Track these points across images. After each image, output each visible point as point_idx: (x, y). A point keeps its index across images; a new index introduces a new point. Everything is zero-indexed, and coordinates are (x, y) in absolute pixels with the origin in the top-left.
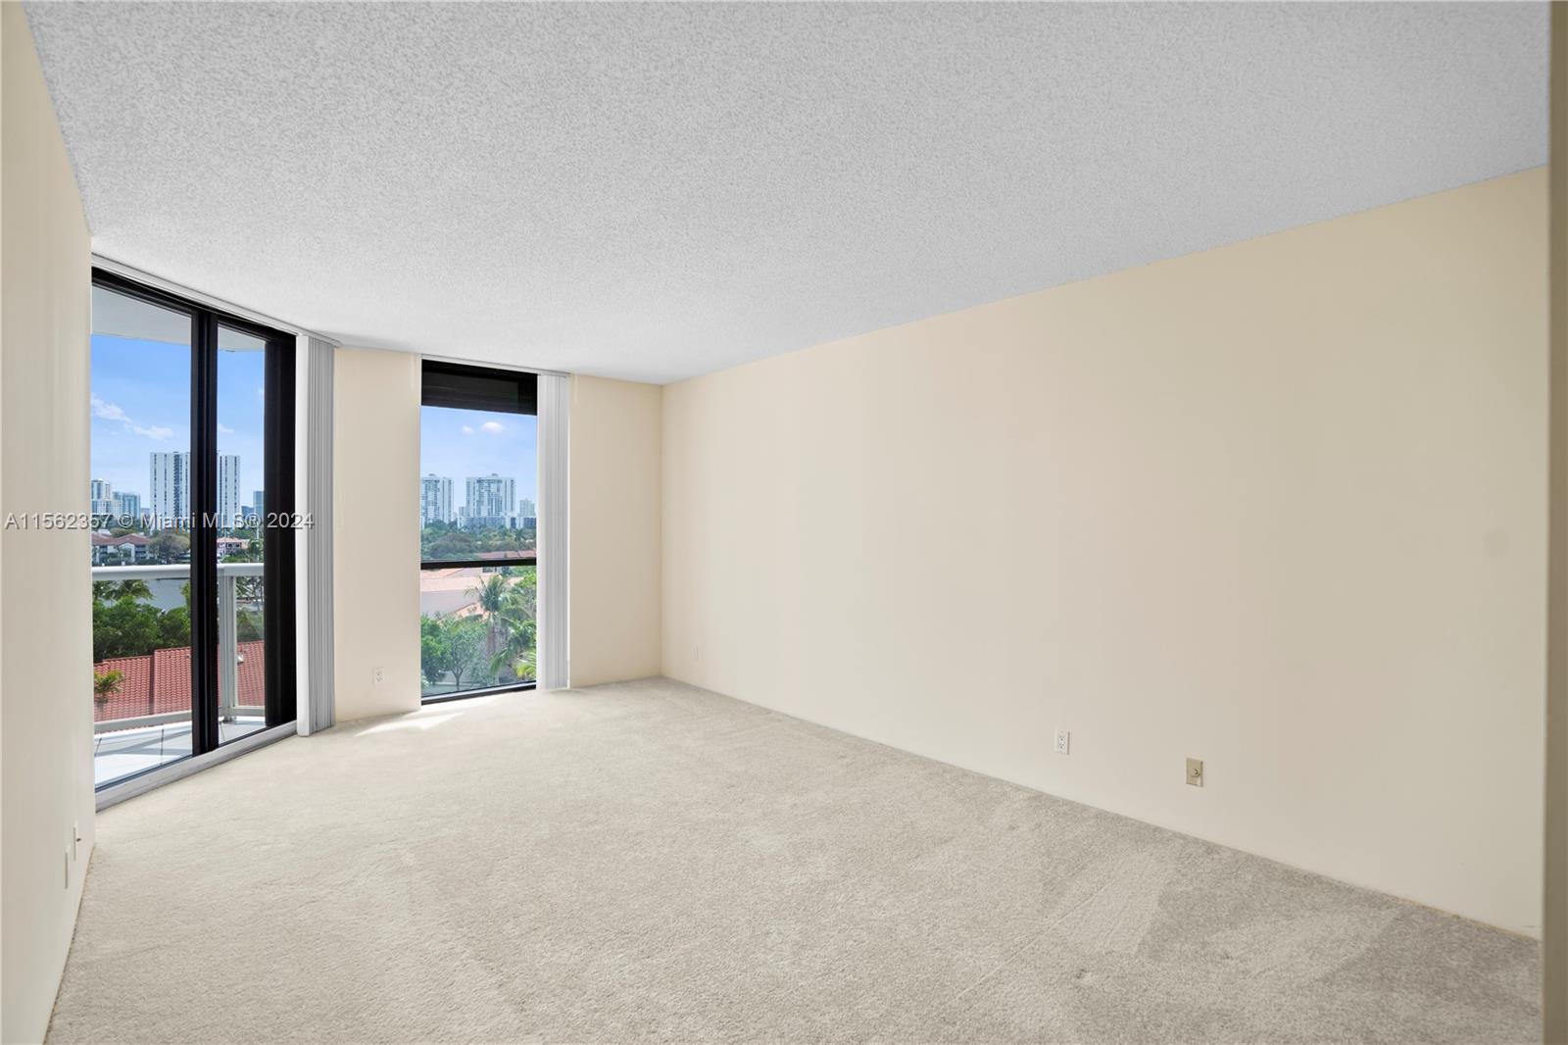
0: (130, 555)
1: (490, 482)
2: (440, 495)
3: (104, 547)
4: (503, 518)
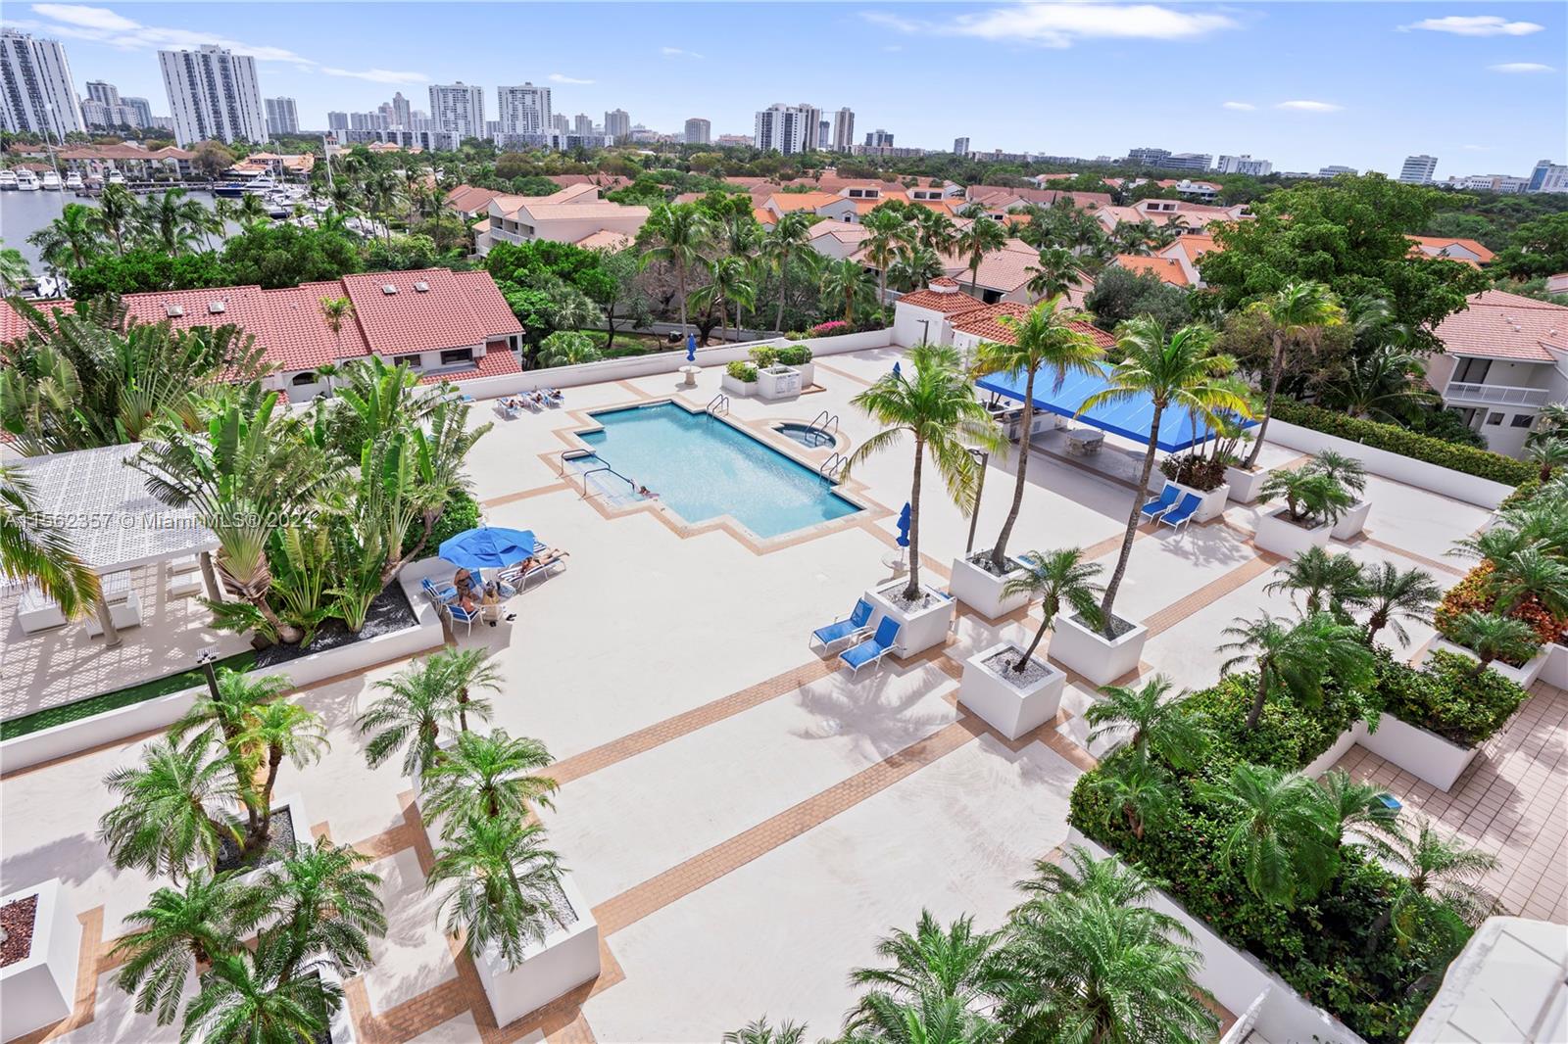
0: (175, 171)
1: (524, 92)
2: (469, 106)
3: (148, 161)
4: (543, 136)
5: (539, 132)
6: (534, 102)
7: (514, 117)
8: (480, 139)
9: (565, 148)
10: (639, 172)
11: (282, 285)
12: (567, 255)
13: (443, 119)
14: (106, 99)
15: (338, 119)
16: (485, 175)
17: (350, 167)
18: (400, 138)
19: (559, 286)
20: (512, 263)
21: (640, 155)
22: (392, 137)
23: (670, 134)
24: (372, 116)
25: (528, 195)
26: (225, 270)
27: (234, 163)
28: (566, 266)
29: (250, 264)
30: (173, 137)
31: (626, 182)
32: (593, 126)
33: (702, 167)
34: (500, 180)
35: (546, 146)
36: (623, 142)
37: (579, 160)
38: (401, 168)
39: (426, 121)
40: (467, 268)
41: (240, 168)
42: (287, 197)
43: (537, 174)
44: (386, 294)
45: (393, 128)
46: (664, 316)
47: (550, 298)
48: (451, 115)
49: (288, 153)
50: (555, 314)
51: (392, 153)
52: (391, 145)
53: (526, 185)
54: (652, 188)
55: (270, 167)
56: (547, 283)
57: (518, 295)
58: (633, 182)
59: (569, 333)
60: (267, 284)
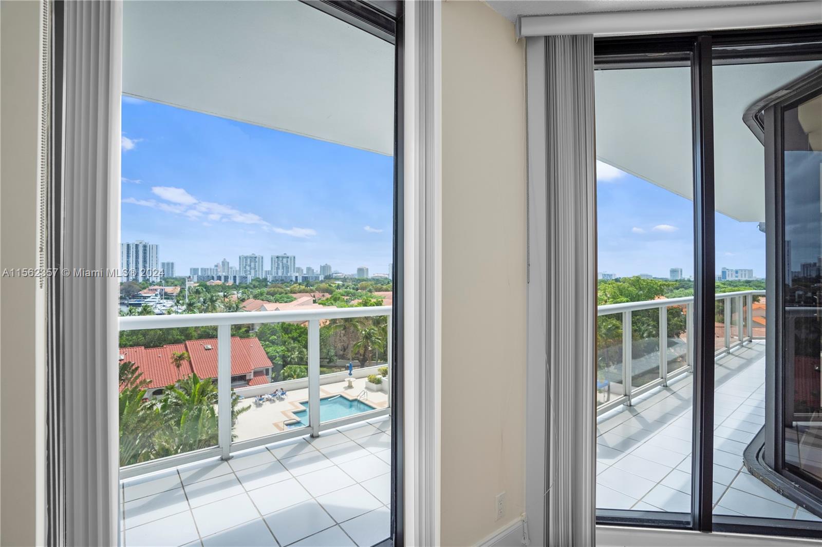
1: (283, 257)
2: (257, 264)
4: (291, 276)
5: (289, 275)
6: (287, 262)
7: (278, 268)
8: (261, 278)
9: (301, 281)
10: (334, 291)
11: (155, 346)
12: (296, 330)
13: (244, 269)
15: (195, 271)
16: (261, 294)
17: (197, 292)
18: (223, 278)
19: (291, 344)
20: (269, 334)
21: (336, 284)
22: (219, 278)
23: (350, 274)
24: (211, 269)
25: (281, 303)
26: (127, 340)
27: (141, 291)
28: (295, 334)
29: (140, 336)
31: (328, 296)
32: (315, 271)
33: (363, 288)
34: (268, 296)
35: (292, 281)
36: (328, 278)
37: (307, 286)
38: (222, 291)
39: (236, 271)
40: (248, 337)
41: (143, 293)
42: (164, 306)
43: (286, 293)
44: (206, 350)
45: (220, 274)
46: (343, 357)
47: (286, 350)
48: (248, 268)
49: (168, 286)
50: (289, 357)
51: (218, 285)
52: (219, 281)
53: (281, 298)
54: (339, 298)
55: (158, 293)
56: (285, 342)
57: (271, 348)
58: (330, 296)
59: (294, 366)
60: (147, 346)
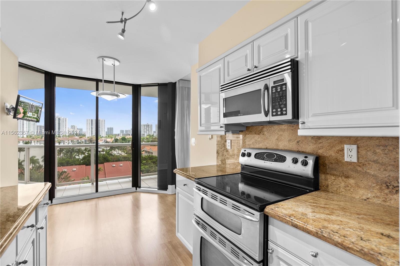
3: (78, 140)
8: (151, 135)
13: (144, 131)
14: (74, 128)
24: (129, 131)
30: (86, 136)
49: (108, 138)
